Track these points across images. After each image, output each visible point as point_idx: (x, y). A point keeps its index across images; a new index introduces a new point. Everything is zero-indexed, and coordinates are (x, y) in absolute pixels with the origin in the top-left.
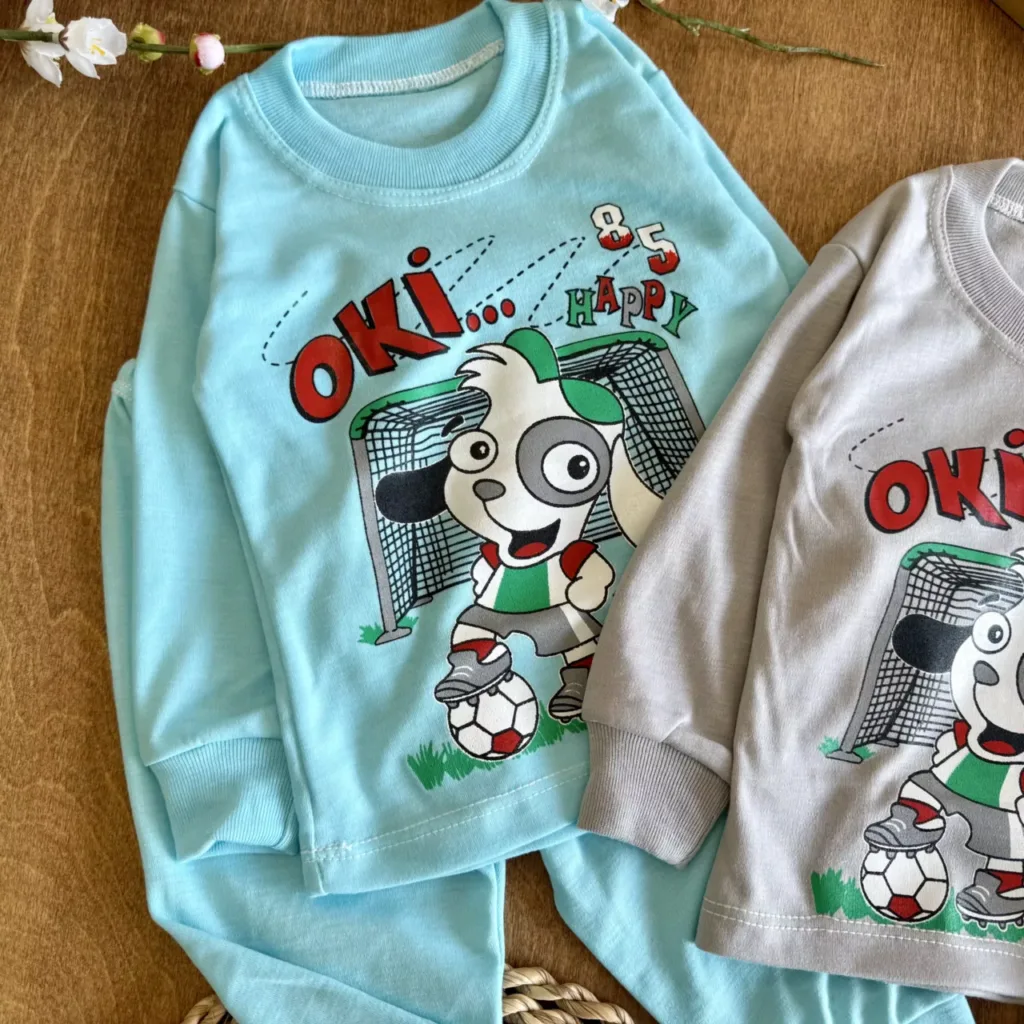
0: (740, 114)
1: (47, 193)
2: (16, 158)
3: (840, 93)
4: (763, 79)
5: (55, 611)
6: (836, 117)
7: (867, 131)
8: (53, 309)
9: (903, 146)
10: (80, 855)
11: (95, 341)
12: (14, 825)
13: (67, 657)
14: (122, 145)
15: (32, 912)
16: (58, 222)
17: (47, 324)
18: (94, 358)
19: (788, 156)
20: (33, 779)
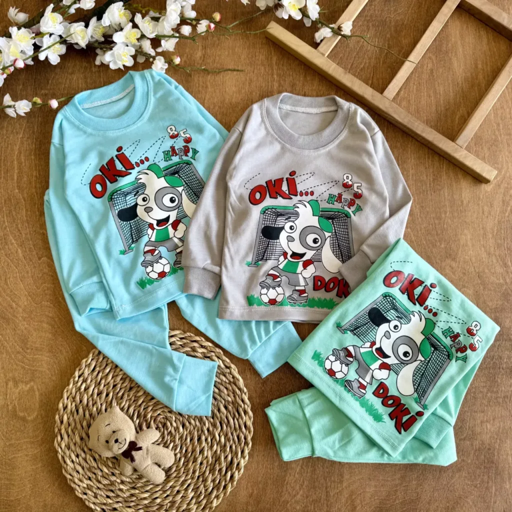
0: (206, 93)
1: (18, 147)
2: (8, 139)
3: (234, 81)
4: (211, 81)
5: (40, 259)
6: (234, 89)
7: (243, 91)
8: (25, 179)
9: (254, 94)
10: (56, 319)
11: (38, 186)
12: (39, 314)
13: (45, 270)
14: (36, 130)
15: (47, 335)
16: (22, 155)
17: (24, 183)
18: (38, 190)
19: (221, 102)
20: (41, 302)
